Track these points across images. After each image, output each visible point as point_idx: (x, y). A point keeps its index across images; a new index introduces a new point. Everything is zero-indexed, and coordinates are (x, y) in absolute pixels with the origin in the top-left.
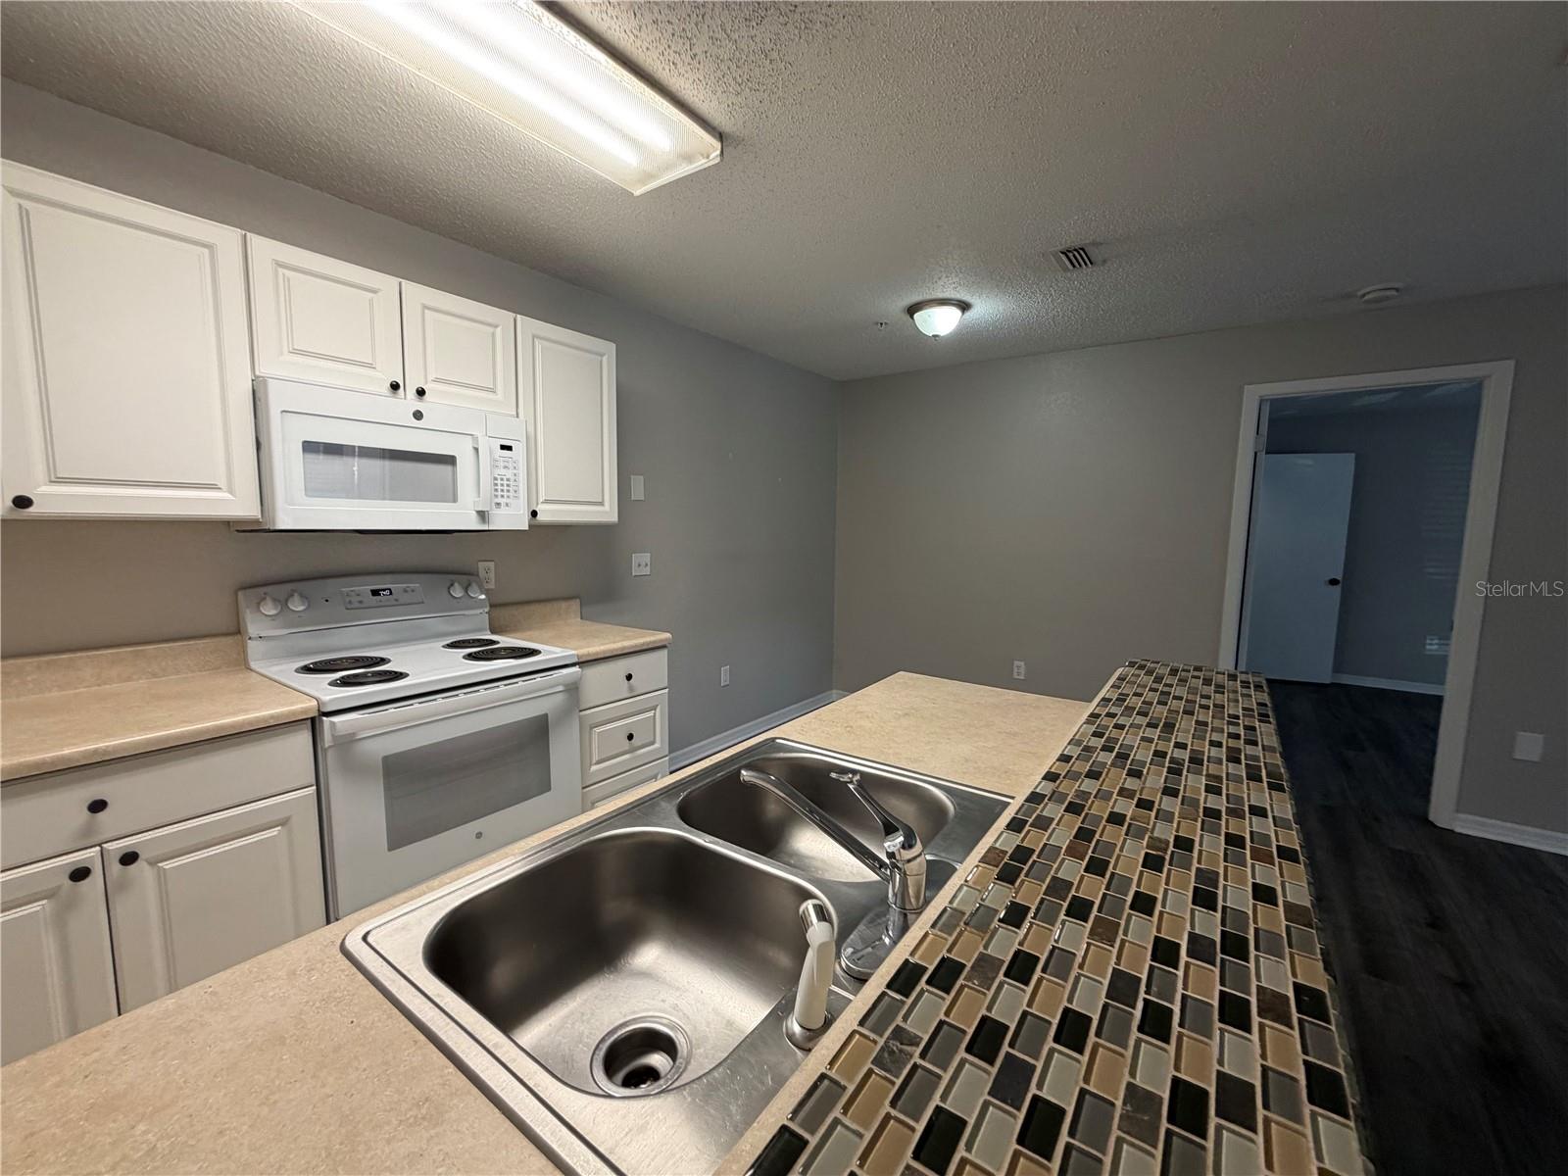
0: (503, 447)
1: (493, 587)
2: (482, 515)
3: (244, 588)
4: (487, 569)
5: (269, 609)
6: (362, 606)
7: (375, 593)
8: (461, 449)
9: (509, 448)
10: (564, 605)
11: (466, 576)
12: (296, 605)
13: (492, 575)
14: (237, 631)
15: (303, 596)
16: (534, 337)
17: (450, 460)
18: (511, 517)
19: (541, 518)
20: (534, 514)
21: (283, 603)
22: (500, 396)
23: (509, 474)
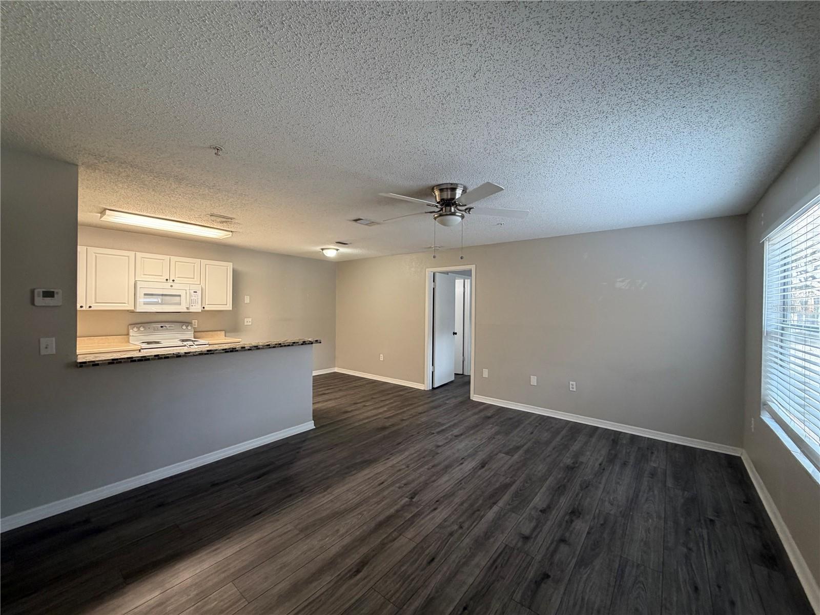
0: (194, 292)
1: (196, 326)
2: (188, 308)
3: (130, 325)
4: (195, 322)
5: (135, 329)
6: (158, 330)
7: (162, 327)
8: (183, 293)
9: (196, 292)
10: (219, 332)
11: (188, 323)
12: (142, 329)
13: (196, 324)
14: (128, 334)
15: (143, 327)
16: (206, 265)
17: (180, 296)
18: (197, 308)
19: (206, 309)
20: (204, 308)
21: (139, 328)
22: (195, 279)
23: (196, 298)
